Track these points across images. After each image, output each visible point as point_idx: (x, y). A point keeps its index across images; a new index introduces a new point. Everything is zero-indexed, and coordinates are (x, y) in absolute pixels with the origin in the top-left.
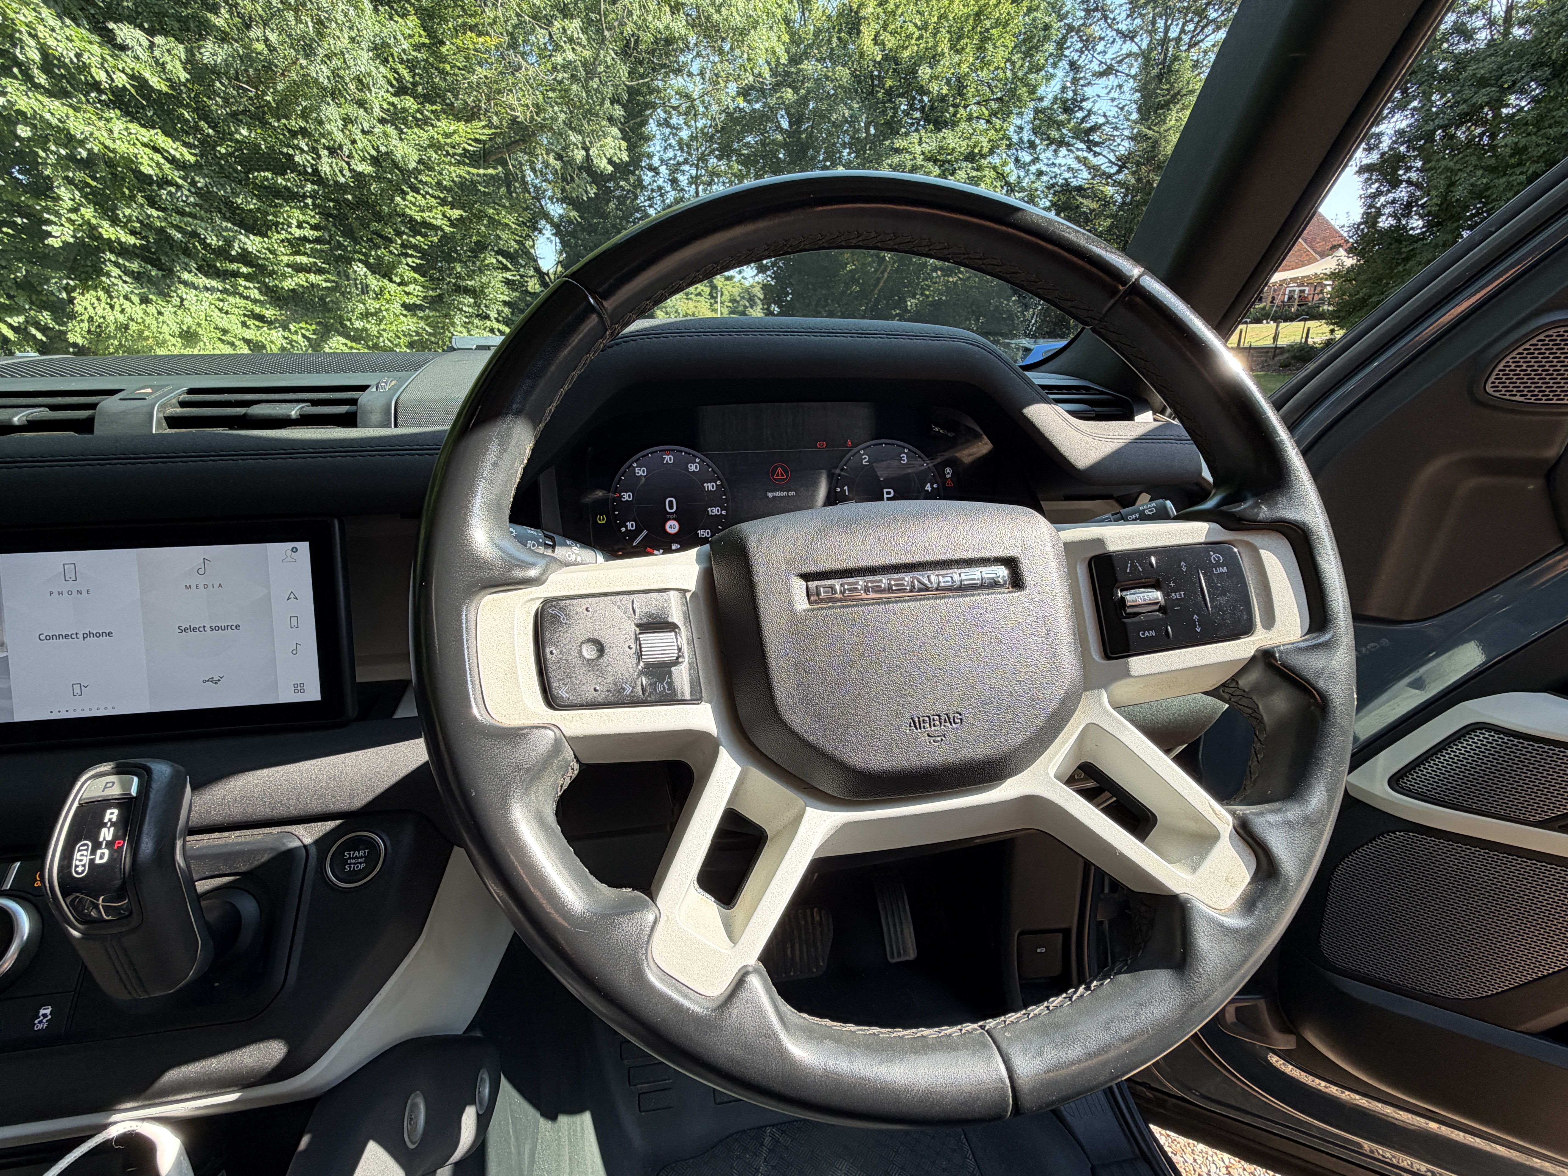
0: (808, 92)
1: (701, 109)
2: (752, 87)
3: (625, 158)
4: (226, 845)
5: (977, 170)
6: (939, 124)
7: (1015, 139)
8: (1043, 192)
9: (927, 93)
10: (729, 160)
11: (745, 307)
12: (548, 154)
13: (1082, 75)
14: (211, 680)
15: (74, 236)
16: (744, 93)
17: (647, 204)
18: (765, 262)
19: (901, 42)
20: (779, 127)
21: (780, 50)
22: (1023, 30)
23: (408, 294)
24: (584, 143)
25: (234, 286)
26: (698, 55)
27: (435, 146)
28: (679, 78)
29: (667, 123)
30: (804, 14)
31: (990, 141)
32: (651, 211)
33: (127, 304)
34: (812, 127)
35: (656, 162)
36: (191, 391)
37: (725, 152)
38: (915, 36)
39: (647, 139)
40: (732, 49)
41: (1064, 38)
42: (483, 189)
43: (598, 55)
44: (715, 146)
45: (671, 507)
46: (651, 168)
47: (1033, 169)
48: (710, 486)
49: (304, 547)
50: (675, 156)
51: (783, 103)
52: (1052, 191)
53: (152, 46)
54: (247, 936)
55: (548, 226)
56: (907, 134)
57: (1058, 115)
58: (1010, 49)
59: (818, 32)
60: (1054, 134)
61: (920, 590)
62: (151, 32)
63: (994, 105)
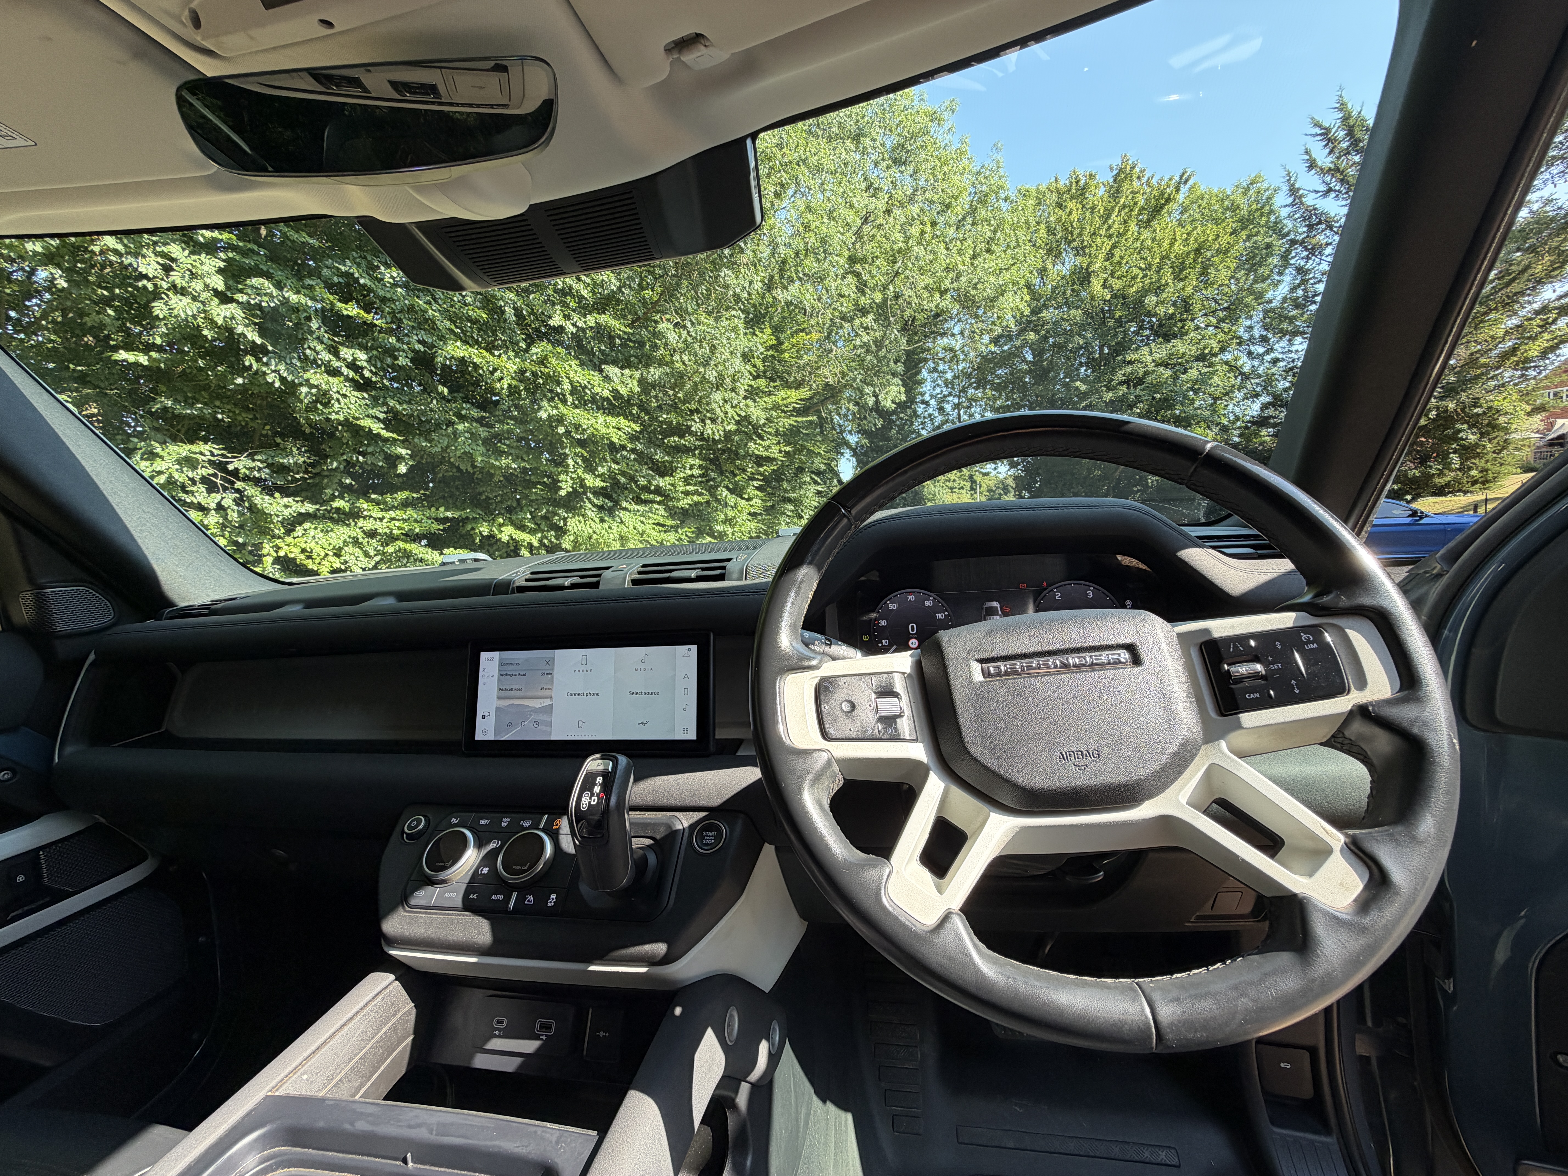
0: (1048, 332)
1: (962, 357)
2: (1001, 336)
3: (903, 398)
4: (643, 818)
5: (1209, 367)
6: (1167, 337)
7: (1246, 336)
8: (1281, 375)
9: (1156, 315)
10: (985, 389)
11: (1000, 494)
12: (849, 403)
13: (1311, 276)
14: (642, 723)
15: (572, 487)
16: (995, 341)
17: (920, 427)
18: (1015, 459)
19: (1127, 283)
20: (1024, 361)
21: (1023, 306)
22: (1245, 253)
23: (751, 506)
24: (875, 391)
25: (651, 510)
26: (959, 321)
27: (776, 407)
28: (945, 339)
29: (935, 370)
30: (1042, 278)
31: (1219, 342)
32: (924, 432)
33: (593, 524)
34: (1052, 356)
35: (927, 397)
36: (644, 566)
37: (981, 383)
38: (1139, 277)
39: (920, 383)
40: (985, 313)
41: (1288, 252)
42: (804, 431)
43: (885, 334)
44: (973, 380)
45: (913, 630)
46: (923, 402)
47: (1268, 358)
48: (940, 616)
49: (694, 648)
50: (942, 391)
51: (1027, 343)
52: (1290, 373)
53: (622, 374)
54: (649, 874)
55: (848, 451)
56: (1137, 349)
57: (1289, 312)
58: (1233, 268)
59: (1054, 288)
60: (1285, 326)
61: (1061, 667)
62: (622, 368)
63: (1221, 314)
